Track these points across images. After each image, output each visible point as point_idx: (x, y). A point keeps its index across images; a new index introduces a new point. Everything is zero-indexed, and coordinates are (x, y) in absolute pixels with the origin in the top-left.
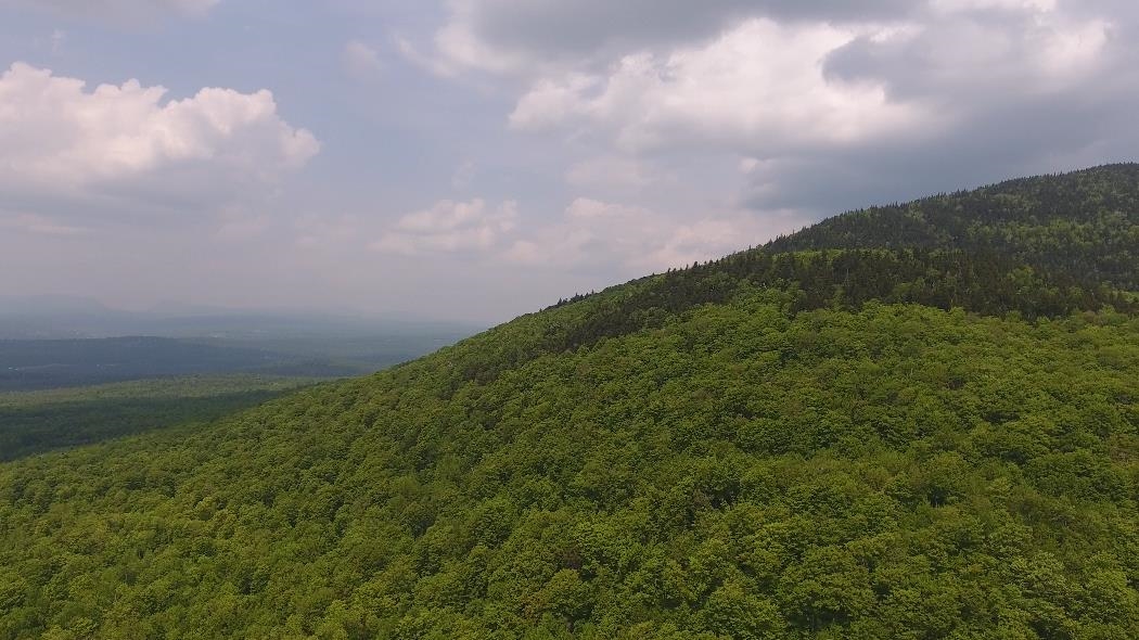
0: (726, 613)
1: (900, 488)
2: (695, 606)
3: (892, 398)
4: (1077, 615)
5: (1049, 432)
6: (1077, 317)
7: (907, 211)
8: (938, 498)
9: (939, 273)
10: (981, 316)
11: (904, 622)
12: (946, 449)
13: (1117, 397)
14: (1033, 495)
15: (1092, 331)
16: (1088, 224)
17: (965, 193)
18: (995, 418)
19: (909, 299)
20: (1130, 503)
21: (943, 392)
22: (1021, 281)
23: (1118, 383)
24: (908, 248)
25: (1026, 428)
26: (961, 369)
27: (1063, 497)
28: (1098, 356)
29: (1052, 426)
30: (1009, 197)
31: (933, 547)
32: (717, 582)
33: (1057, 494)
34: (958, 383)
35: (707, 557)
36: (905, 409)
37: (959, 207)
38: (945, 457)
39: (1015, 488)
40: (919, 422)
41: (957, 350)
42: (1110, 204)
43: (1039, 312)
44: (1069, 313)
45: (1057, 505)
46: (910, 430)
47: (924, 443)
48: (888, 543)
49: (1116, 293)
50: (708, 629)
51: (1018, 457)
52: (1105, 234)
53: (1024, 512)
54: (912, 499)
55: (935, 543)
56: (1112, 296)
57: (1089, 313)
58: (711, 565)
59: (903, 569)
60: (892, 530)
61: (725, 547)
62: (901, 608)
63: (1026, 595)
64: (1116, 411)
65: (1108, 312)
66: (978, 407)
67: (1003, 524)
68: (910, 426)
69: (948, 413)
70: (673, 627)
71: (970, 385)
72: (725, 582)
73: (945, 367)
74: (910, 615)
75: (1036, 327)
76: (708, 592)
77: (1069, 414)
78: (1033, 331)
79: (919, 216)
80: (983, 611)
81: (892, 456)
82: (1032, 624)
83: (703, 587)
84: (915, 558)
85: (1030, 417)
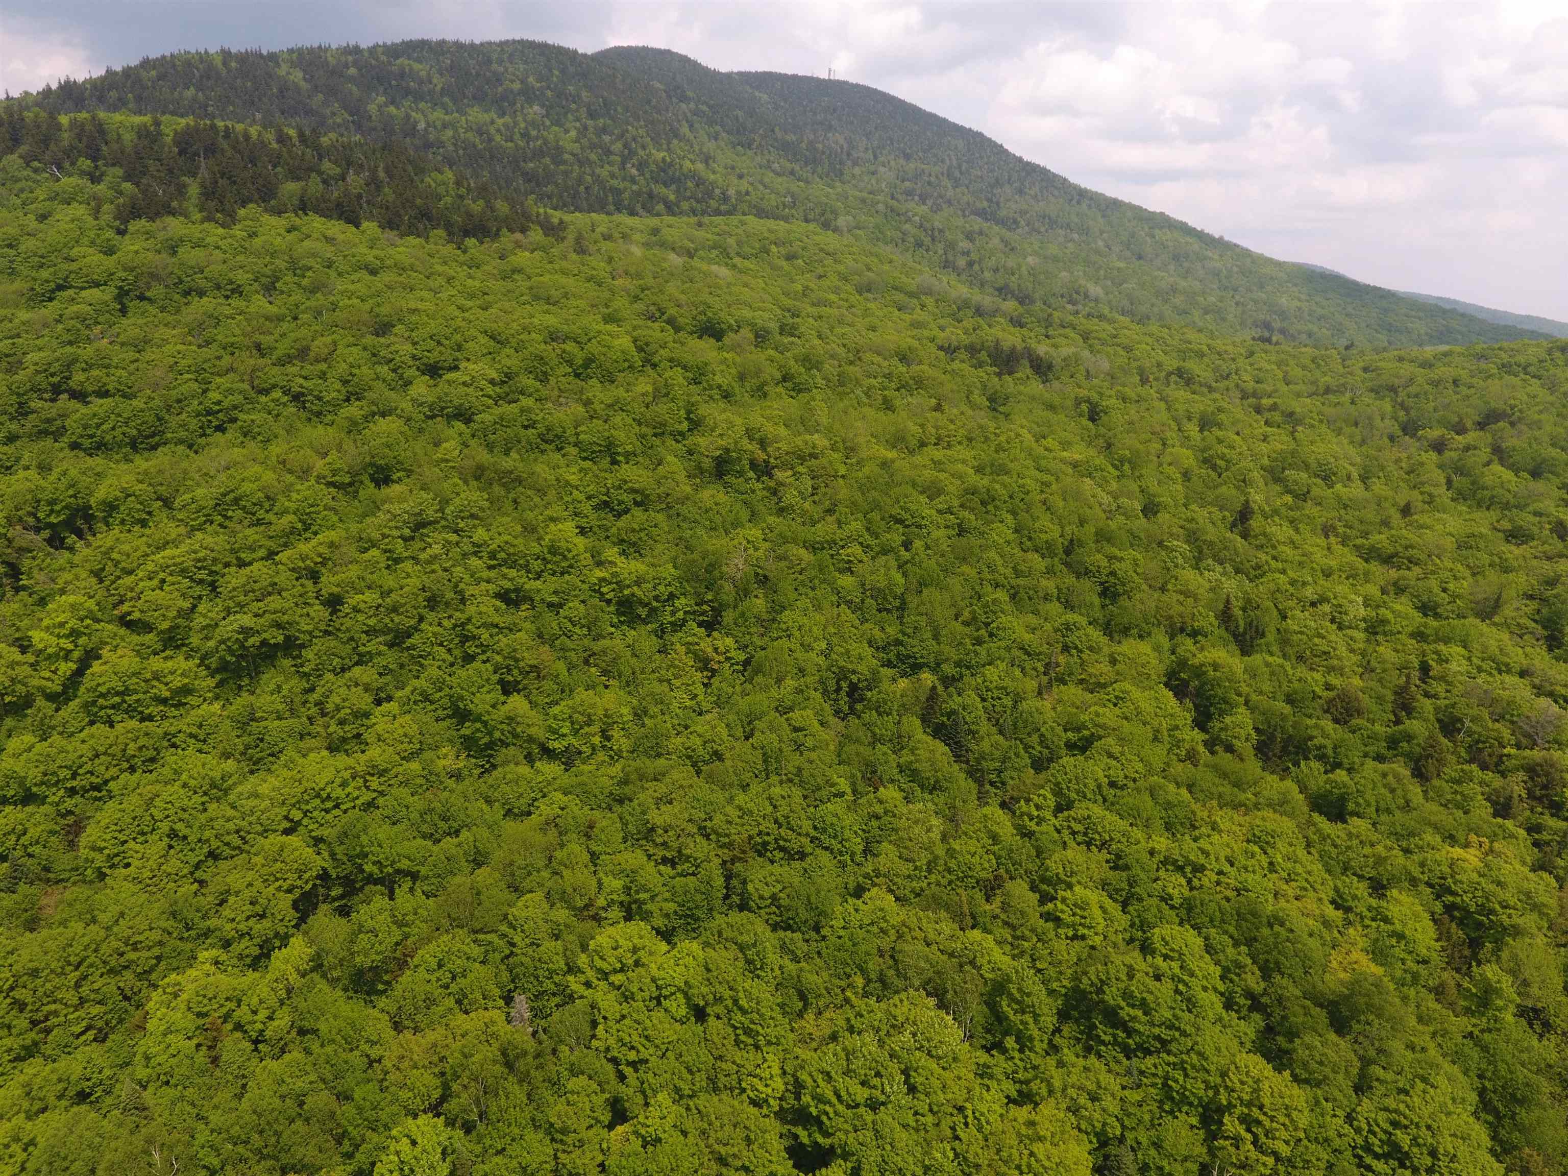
0: (118, 694)
1: (334, 472)
2: (59, 698)
3: (303, 353)
4: (538, 576)
5: (492, 382)
6: (507, 239)
7: (278, 65)
8: (382, 477)
9: (338, 170)
10: (402, 236)
11: (366, 632)
12: (383, 415)
13: (553, 337)
14: (483, 456)
15: (522, 258)
16: (507, 119)
17: (356, 50)
18: (433, 371)
19: (303, 207)
20: (573, 451)
21: (369, 340)
22: (441, 190)
23: (551, 321)
24: (289, 125)
25: (467, 378)
26: (384, 310)
27: (514, 454)
28: (531, 288)
29: (494, 375)
30: (417, 66)
31: (384, 536)
32: (91, 656)
33: (507, 452)
34: (383, 328)
35: (62, 625)
36: (323, 366)
37: (352, 71)
38: (383, 425)
39: (466, 451)
40: (345, 382)
41: (378, 282)
42: (528, 94)
43: (467, 233)
44: (497, 235)
45: (507, 463)
46: (334, 395)
47: (354, 410)
48: (332, 545)
49: (541, 211)
50: (92, 723)
51: (464, 415)
52: (525, 135)
53: (477, 478)
54: (351, 484)
55: (387, 531)
56: (538, 215)
57: (518, 236)
58: (74, 634)
59: (353, 572)
60: (333, 528)
61: (91, 604)
62: (360, 617)
63: (491, 568)
64: (550, 351)
65: (536, 235)
66: (414, 357)
67: (458, 494)
68: (333, 391)
69: (379, 368)
70: (29, 738)
71: (399, 329)
72: (105, 652)
73: (367, 306)
74: (372, 622)
75: (465, 252)
76: (80, 672)
77: (510, 360)
78: (463, 258)
79: (297, 76)
80: (450, 595)
81: (319, 433)
82: (498, 596)
83: (66, 668)
84: (366, 556)
85: (471, 366)
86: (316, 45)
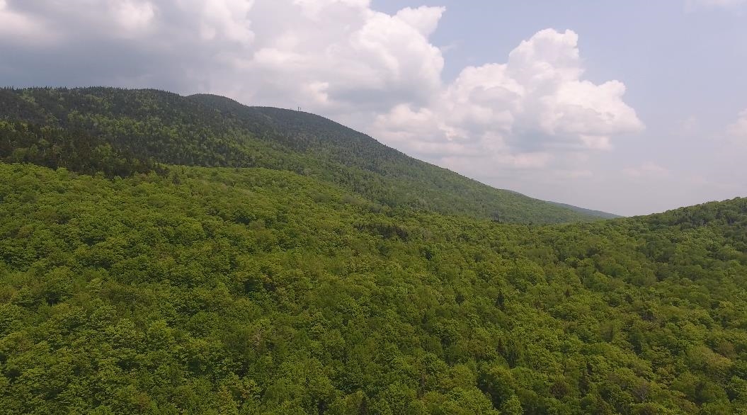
1: (24, 298)
3: (15, 233)
4: (143, 351)
5: (124, 247)
6: (137, 177)
7: (22, 95)
8: (53, 299)
9: (48, 143)
10: (79, 175)
11: (31, 391)
12: (58, 265)
13: (159, 223)
14: (117, 286)
15: (145, 185)
16: (141, 123)
17: (65, 90)
18: (90, 241)
19: (26, 159)
20: (167, 281)
21: (55, 226)
22: (104, 153)
23: (159, 215)
24: (24, 122)
25: (109, 245)
26: (67, 210)
27: (133, 284)
28: (148, 200)
29: (125, 243)
30: (96, 98)
31: (51, 333)
33: (129, 283)
34: (64, 220)
36: (25, 240)
37: (62, 99)
38: (57, 271)
39: (106, 284)
40: (37, 248)
41: (63, 197)
42: (153, 113)
43: (116, 174)
44: (132, 174)
45: (129, 289)
46: (29, 255)
47: (41, 263)
48: (17, 340)
49: (156, 164)
51: (106, 264)
52: (150, 129)
53: (111, 298)
54: (33, 305)
55: (53, 330)
56: (155, 165)
57: (144, 175)
59: (29, 355)
60: (19, 329)
62: (29, 383)
63: (115, 348)
64: (157, 230)
65: (153, 175)
66: (79, 234)
67: (98, 307)
68: (30, 252)
69: (58, 240)
71: (74, 220)
73: (55, 209)
74: (36, 385)
75: (114, 182)
77: (136, 236)
78: (113, 185)
79: (32, 100)
80: (88, 365)
81: (18, 275)
82: (118, 364)
84: (39, 345)
85: (112, 239)
86: (44, 87)
